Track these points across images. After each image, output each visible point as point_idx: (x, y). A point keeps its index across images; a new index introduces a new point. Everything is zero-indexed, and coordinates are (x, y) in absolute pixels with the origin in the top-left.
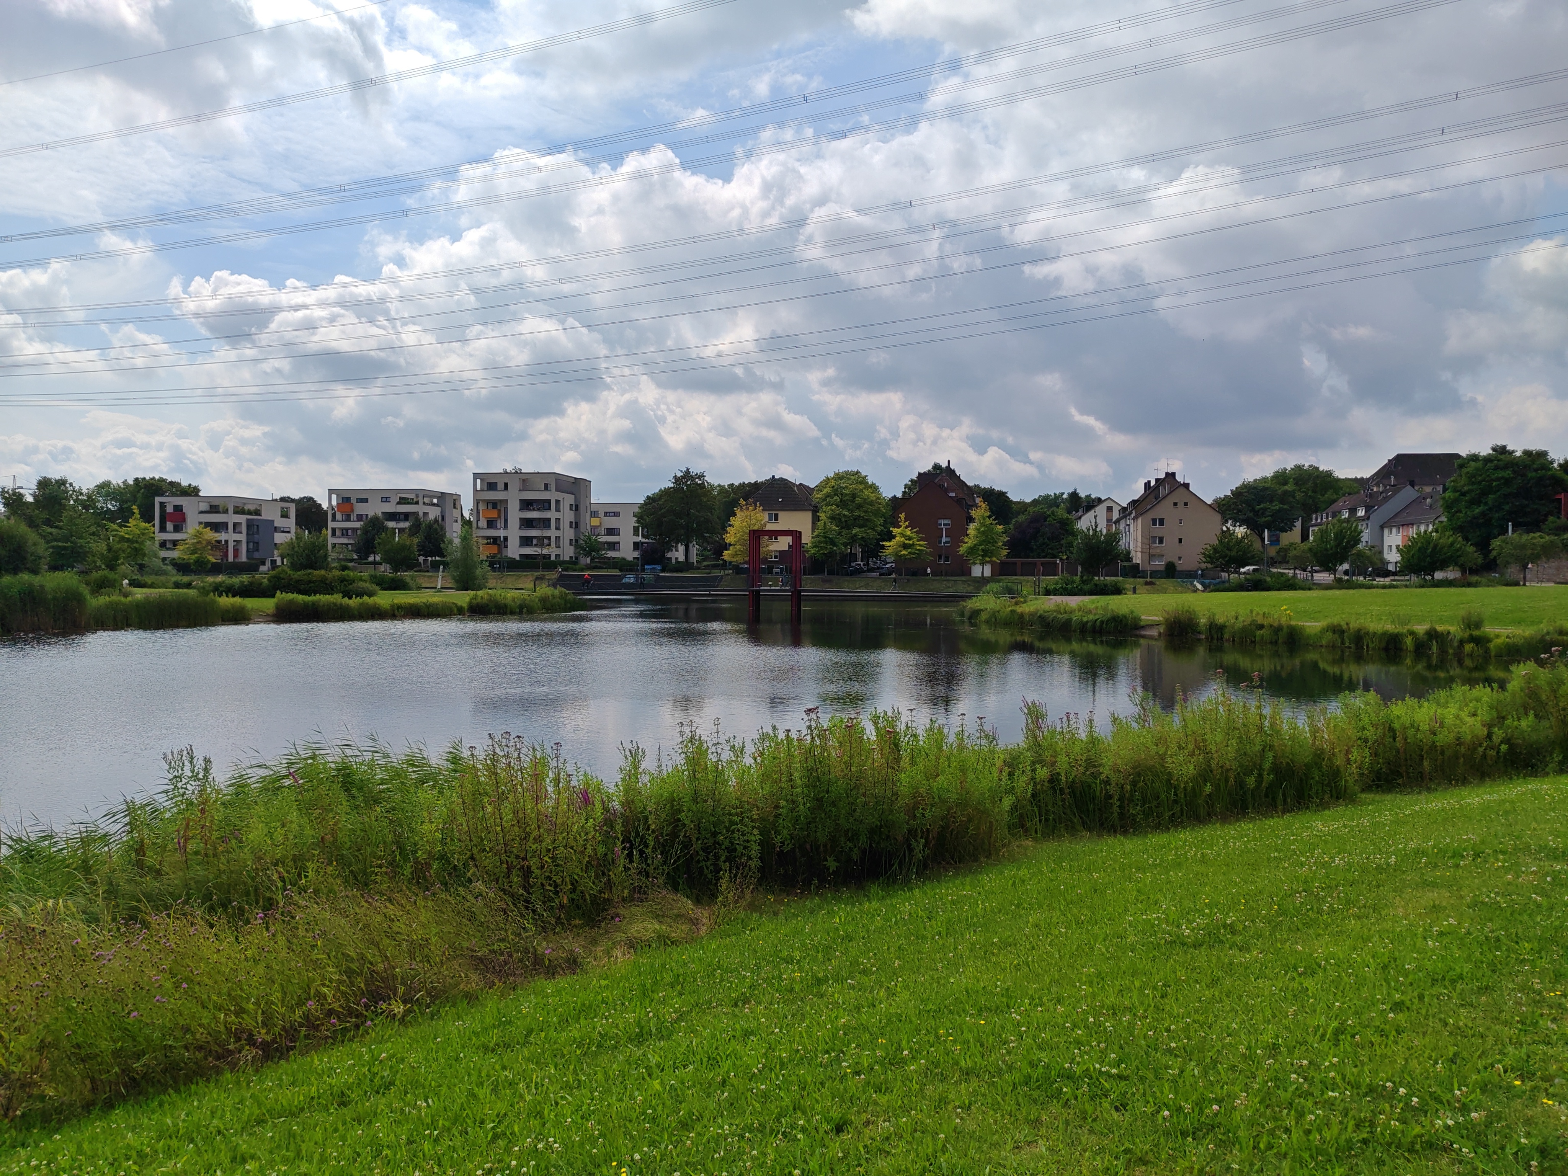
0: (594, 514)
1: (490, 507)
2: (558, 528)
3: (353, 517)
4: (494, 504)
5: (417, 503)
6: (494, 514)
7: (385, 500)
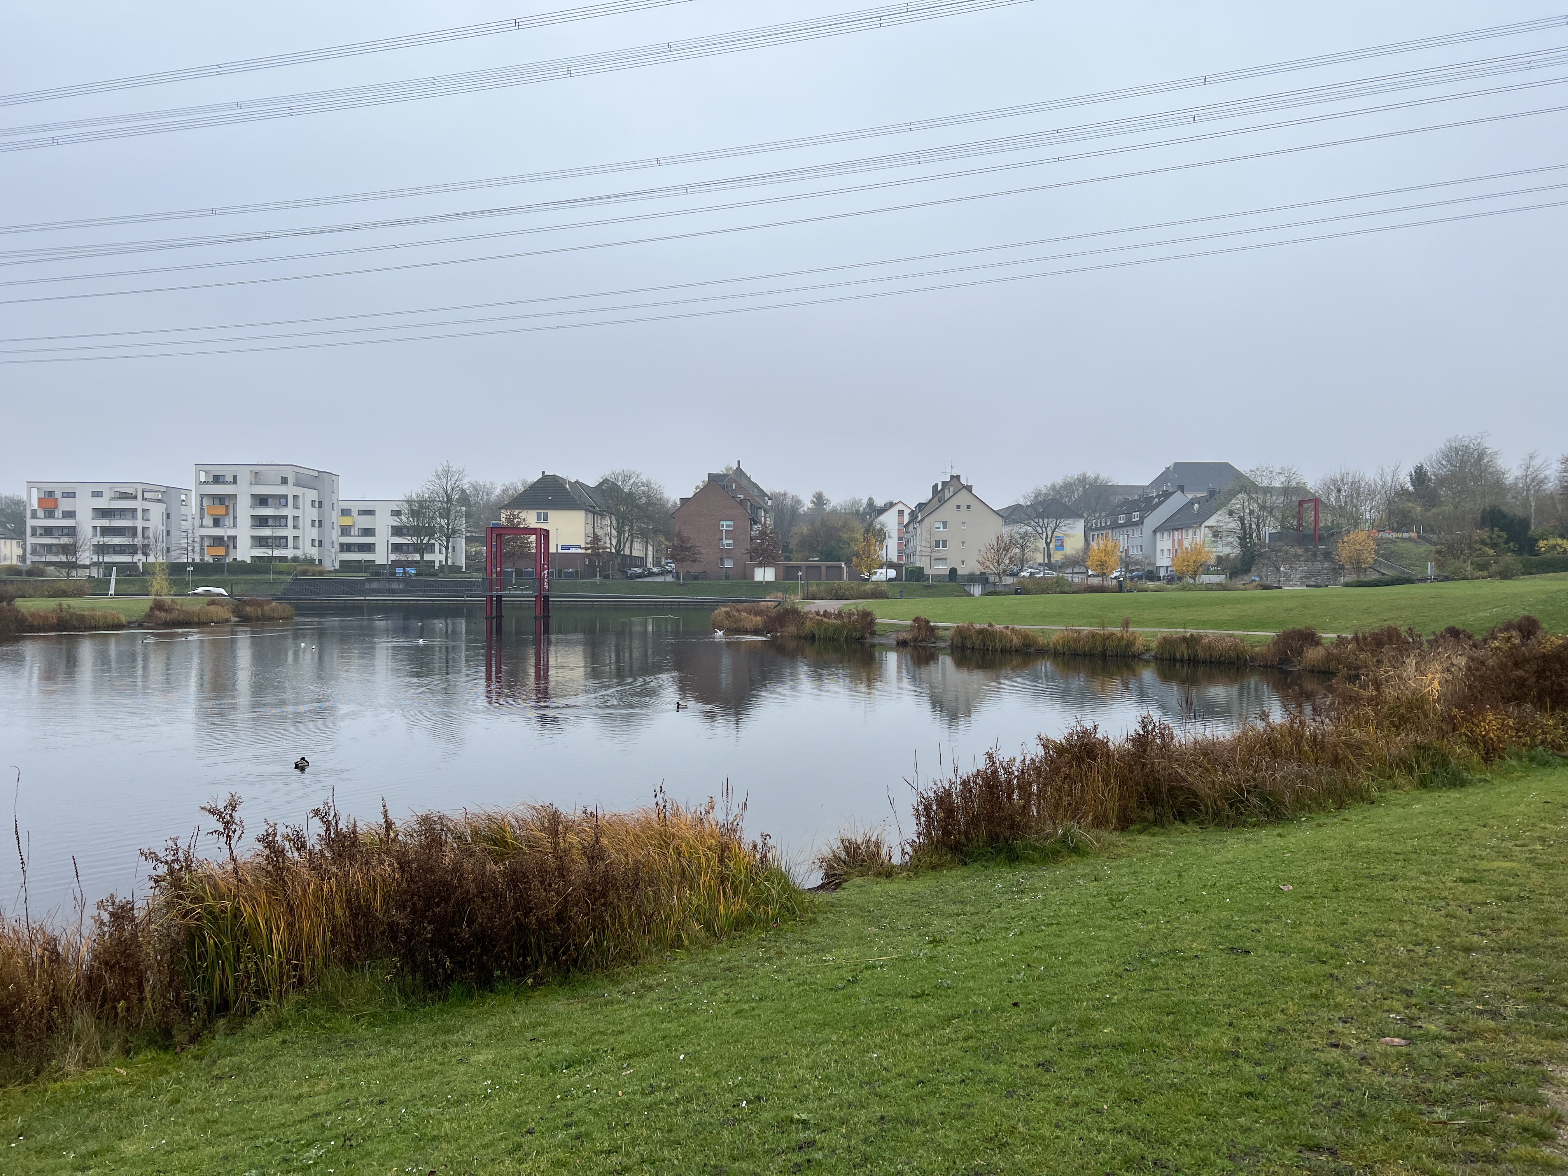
0: (345, 512)
1: (217, 501)
2: (295, 527)
3: (58, 513)
4: (221, 499)
5: (136, 498)
6: (220, 510)
7: (97, 494)
